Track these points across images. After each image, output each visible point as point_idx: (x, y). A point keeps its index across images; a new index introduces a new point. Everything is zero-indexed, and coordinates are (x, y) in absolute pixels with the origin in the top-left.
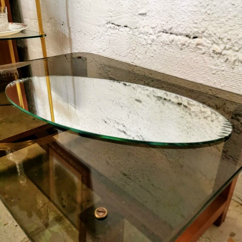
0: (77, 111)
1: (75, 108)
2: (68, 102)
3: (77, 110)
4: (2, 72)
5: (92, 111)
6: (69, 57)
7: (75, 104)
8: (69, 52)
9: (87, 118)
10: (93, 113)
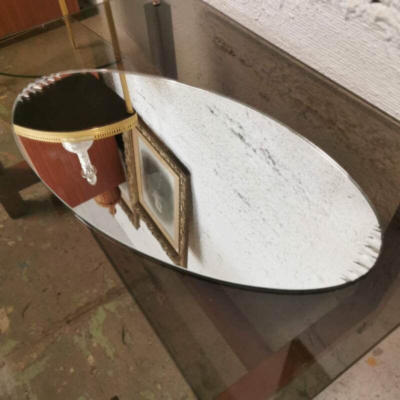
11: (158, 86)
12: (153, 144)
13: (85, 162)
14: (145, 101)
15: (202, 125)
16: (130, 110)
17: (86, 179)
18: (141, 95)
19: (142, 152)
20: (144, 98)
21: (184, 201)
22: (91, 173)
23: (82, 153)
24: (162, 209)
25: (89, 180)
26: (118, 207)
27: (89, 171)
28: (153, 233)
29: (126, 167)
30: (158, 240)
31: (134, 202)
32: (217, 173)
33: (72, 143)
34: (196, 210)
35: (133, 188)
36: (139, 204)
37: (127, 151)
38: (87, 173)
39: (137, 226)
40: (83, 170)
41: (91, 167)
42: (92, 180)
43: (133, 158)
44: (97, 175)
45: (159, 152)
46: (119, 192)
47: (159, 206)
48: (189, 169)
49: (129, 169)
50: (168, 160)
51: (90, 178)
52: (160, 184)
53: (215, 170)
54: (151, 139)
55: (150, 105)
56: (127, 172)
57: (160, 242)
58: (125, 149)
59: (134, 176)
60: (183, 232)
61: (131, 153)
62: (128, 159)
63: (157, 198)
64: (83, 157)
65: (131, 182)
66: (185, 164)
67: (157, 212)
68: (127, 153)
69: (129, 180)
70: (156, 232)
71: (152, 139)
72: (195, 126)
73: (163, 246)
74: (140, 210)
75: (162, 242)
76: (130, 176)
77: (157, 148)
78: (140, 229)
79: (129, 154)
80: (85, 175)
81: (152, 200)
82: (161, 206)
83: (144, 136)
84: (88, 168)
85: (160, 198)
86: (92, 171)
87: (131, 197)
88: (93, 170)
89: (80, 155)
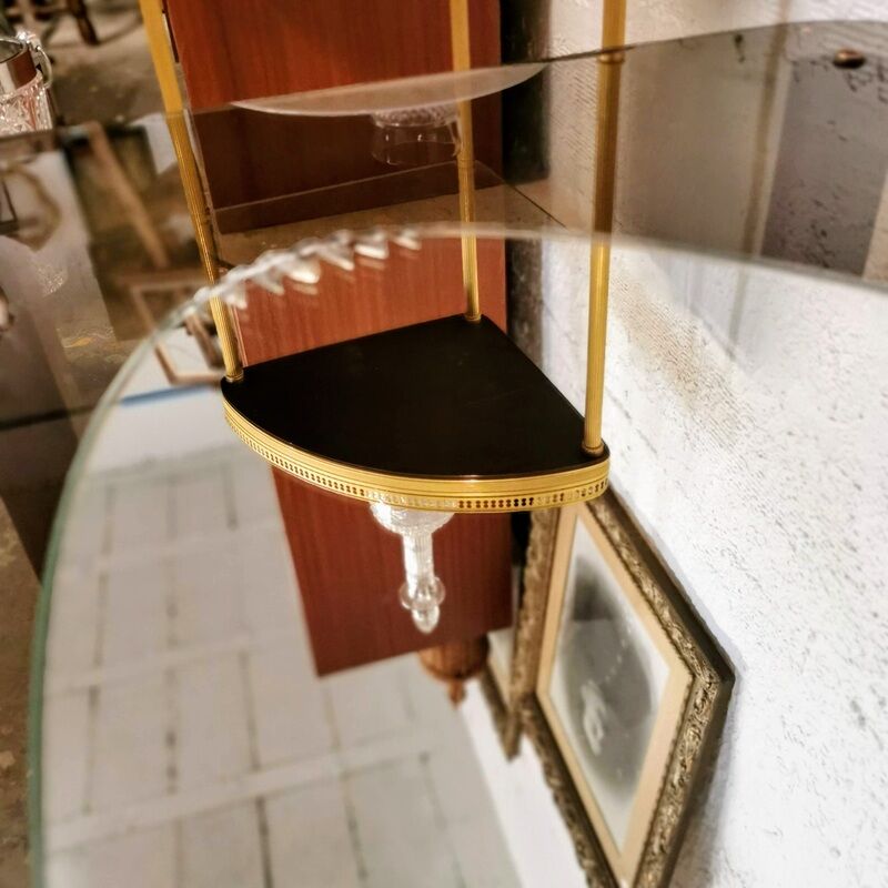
0: (736, 377)
1: (731, 354)
2: (695, 311)
3: (735, 367)
4: (382, 120)
5: (835, 408)
6: (757, 54)
7: (734, 333)
8: (766, 17)
9: (790, 434)
10: (832, 419)
11: (691, 386)
12: (625, 553)
13: (417, 564)
14: (630, 423)
15: (846, 543)
16: (593, 445)
17: (408, 614)
18: (620, 406)
19: (582, 563)
20: (627, 415)
21: (693, 759)
22: (428, 597)
23: (418, 539)
24: (603, 744)
25: (416, 616)
26: (473, 687)
27: (424, 593)
28: (556, 799)
29: (522, 590)
30: (569, 826)
31: (520, 687)
32: (862, 720)
33: (397, 506)
34: (721, 794)
35: (527, 650)
36: (532, 699)
37: (535, 548)
38: (416, 596)
39: (512, 751)
40: (407, 587)
41: (433, 580)
42: (427, 616)
43: (547, 572)
44: (443, 607)
45: (636, 580)
46: (484, 647)
47: (595, 732)
48: (734, 660)
49: (529, 598)
50: (666, 615)
51: (420, 612)
52: (613, 671)
53: (855, 707)
54: (621, 536)
55: (643, 437)
56: (521, 604)
57: (573, 837)
58: (531, 543)
59: (537, 619)
60: (661, 848)
61: (545, 555)
62: (532, 572)
63: (593, 705)
64: (418, 549)
65: (525, 634)
66: (722, 642)
67: (585, 743)
68: (534, 555)
69: (519, 627)
70: (567, 801)
71: (626, 536)
72: (806, 535)
73: (581, 854)
74: (533, 719)
75: (580, 836)
76: (527, 618)
77: (636, 569)
78: (518, 762)
79: (540, 557)
80: (410, 602)
81: (577, 706)
82: (600, 734)
83: (598, 521)
84: (422, 584)
85: (603, 709)
86: (431, 593)
87: (515, 675)
88: (435, 589)
89: (409, 545)
